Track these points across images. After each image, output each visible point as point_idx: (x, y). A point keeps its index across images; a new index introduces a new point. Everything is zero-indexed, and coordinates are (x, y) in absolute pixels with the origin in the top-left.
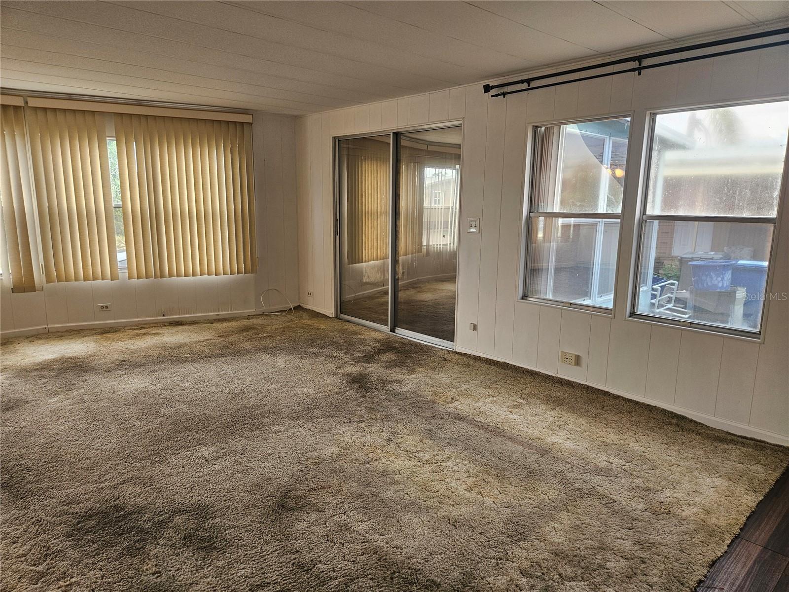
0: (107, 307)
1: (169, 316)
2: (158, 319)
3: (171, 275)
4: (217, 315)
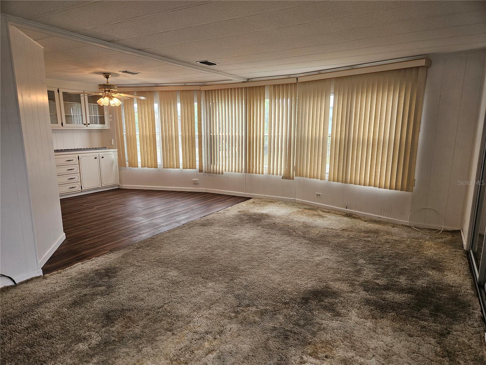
0: (320, 195)
1: (350, 209)
2: (343, 210)
3: (351, 183)
4: (379, 217)
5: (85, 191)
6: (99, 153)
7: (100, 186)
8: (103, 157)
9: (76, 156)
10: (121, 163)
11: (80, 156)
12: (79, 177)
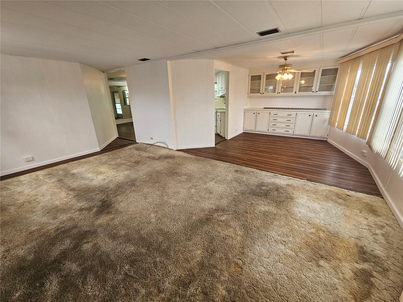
5: (296, 135)
6: (314, 113)
7: (308, 135)
8: (316, 116)
9: (295, 113)
10: (331, 122)
11: (298, 113)
12: (294, 126)
